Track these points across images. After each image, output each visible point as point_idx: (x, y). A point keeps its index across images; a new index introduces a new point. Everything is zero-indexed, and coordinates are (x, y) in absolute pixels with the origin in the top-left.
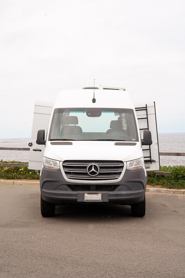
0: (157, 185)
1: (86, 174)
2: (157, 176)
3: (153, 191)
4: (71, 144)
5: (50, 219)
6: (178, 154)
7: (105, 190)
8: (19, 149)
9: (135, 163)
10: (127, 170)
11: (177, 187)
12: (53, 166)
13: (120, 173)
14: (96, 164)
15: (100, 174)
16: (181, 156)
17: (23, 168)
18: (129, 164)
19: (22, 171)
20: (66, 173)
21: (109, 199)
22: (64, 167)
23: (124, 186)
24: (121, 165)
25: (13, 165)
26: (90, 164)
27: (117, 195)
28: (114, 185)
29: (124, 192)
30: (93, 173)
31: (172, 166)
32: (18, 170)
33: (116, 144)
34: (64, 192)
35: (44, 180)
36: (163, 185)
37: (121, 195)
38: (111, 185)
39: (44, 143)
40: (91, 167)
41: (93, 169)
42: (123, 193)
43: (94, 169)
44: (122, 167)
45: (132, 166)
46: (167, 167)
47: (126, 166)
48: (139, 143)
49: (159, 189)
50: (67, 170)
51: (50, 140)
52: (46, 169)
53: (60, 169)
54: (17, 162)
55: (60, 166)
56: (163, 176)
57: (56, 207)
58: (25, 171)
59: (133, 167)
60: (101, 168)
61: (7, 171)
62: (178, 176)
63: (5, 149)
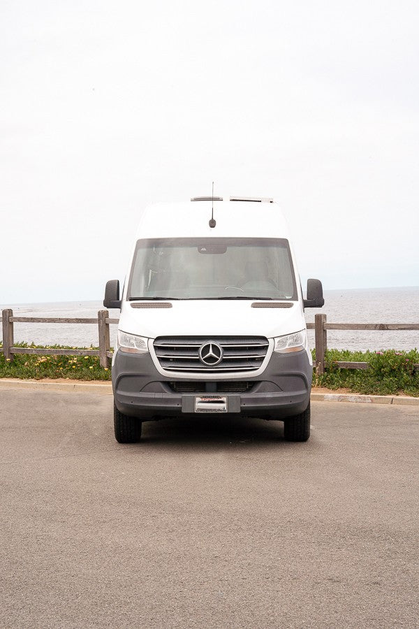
0: (342, 387)
1: (198, 361)
2: (342, 369)
3: (333, 399)
4: (169, 306)
5: (132, 446)
6: (383, 327)
7: (233, 392)
8: (68, 321)
9: (290, 341)
10: (274, 353)
11: (380, 391)
12: (136, 347)
13: (262, 359)
14: (217, 343)
15: (224, 361)
16: (388, 329)
17: (75, 359)
18: (279, 342)
19: (74, 364)
20: (161, 360)
21: (241, 407)
22: (156, 348)
23: (269, 384)
24: (262, 344)
25: (57, 352)
26: (205, 344)
27: (256, 400)
28: (250, 382)
29: (269, 395)
30: (211, 359)
31: (372, 351)
32: (65, 363)
33: (254, 306)
34: (158, 396)
35: (120, 373)
36: (353, 388)
37: (264, 400)
38: (246, 382)
39: (118, 305)
40: (206, 349)
41: (211, 353)
42: (267, 397)
43: (213, 352)
44: (266, 348)
45: (285, 345)
46: (363, 353)
47: (273, 346)
48: (298, 304)
49: (344, 395)
50: (163, 354)
51: (130, 300)
52: (124, 354)
53: (149, 354)
54: (63, 347)
55: (149, 346)
56: (353, 371)
57: (143, 424)
58: (80, 364)
59: (287, 347)
60: (225, 349)
61: (45, 365)
62: (382, 369)
63: (39, 321)
